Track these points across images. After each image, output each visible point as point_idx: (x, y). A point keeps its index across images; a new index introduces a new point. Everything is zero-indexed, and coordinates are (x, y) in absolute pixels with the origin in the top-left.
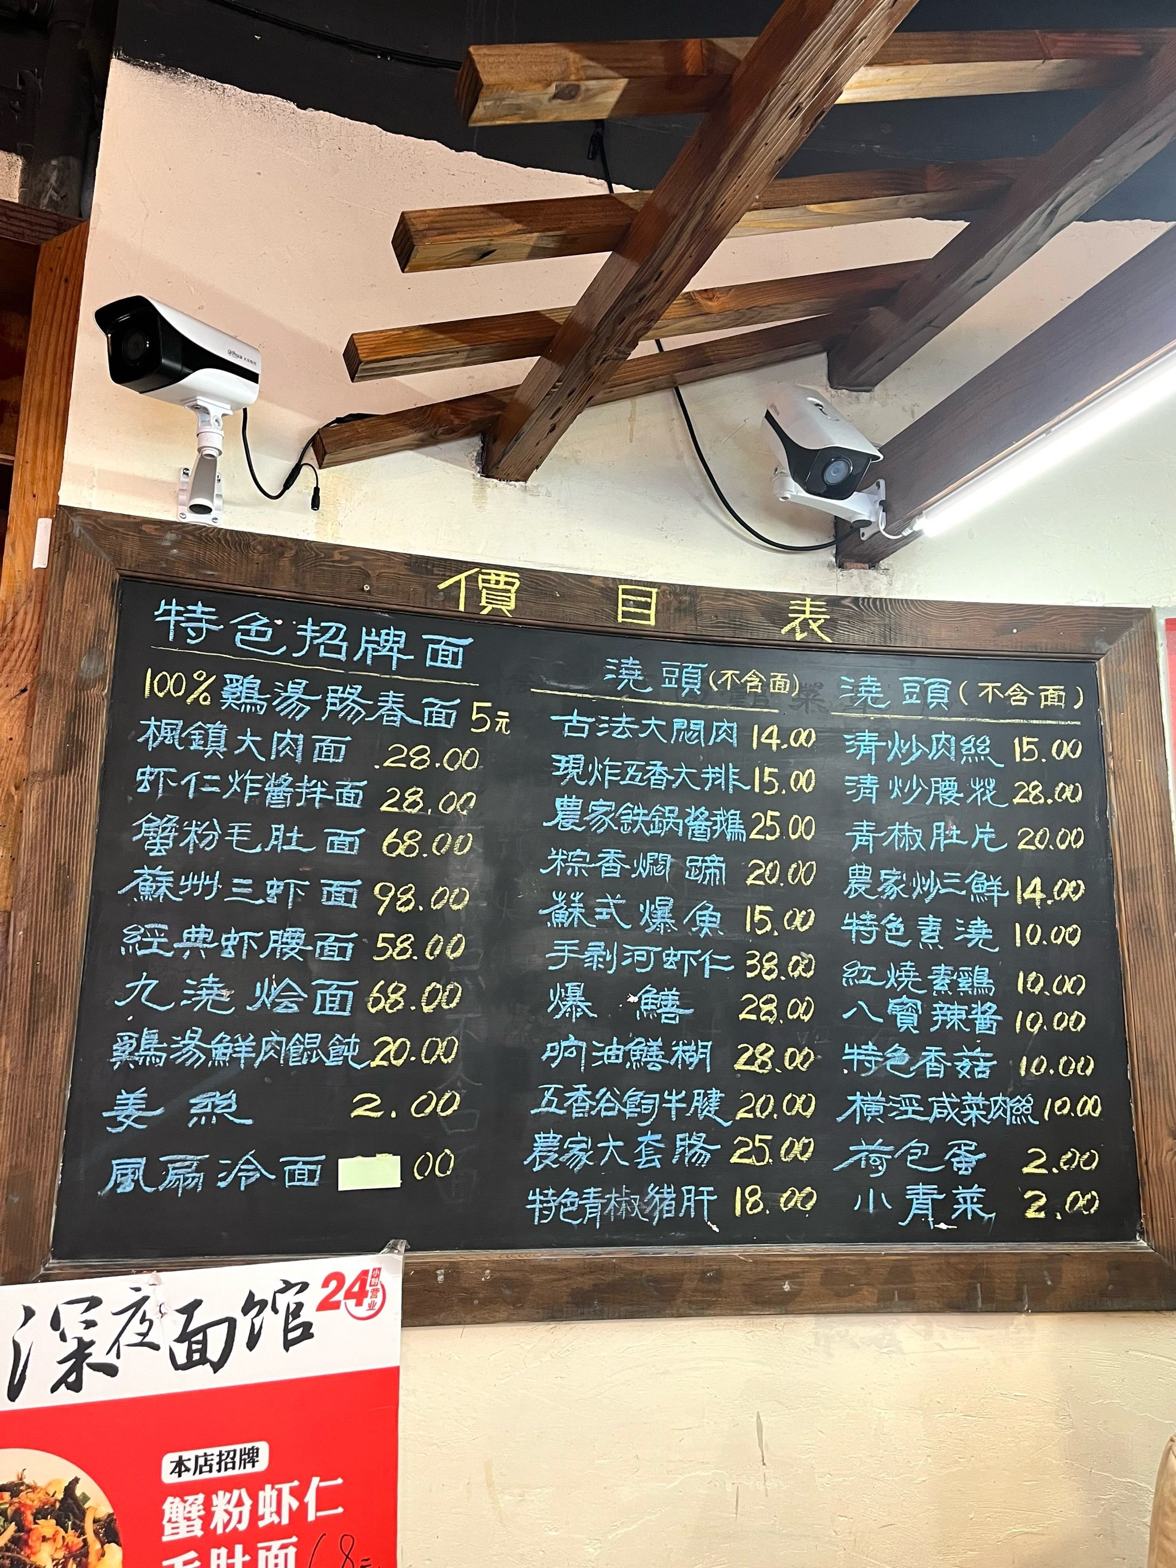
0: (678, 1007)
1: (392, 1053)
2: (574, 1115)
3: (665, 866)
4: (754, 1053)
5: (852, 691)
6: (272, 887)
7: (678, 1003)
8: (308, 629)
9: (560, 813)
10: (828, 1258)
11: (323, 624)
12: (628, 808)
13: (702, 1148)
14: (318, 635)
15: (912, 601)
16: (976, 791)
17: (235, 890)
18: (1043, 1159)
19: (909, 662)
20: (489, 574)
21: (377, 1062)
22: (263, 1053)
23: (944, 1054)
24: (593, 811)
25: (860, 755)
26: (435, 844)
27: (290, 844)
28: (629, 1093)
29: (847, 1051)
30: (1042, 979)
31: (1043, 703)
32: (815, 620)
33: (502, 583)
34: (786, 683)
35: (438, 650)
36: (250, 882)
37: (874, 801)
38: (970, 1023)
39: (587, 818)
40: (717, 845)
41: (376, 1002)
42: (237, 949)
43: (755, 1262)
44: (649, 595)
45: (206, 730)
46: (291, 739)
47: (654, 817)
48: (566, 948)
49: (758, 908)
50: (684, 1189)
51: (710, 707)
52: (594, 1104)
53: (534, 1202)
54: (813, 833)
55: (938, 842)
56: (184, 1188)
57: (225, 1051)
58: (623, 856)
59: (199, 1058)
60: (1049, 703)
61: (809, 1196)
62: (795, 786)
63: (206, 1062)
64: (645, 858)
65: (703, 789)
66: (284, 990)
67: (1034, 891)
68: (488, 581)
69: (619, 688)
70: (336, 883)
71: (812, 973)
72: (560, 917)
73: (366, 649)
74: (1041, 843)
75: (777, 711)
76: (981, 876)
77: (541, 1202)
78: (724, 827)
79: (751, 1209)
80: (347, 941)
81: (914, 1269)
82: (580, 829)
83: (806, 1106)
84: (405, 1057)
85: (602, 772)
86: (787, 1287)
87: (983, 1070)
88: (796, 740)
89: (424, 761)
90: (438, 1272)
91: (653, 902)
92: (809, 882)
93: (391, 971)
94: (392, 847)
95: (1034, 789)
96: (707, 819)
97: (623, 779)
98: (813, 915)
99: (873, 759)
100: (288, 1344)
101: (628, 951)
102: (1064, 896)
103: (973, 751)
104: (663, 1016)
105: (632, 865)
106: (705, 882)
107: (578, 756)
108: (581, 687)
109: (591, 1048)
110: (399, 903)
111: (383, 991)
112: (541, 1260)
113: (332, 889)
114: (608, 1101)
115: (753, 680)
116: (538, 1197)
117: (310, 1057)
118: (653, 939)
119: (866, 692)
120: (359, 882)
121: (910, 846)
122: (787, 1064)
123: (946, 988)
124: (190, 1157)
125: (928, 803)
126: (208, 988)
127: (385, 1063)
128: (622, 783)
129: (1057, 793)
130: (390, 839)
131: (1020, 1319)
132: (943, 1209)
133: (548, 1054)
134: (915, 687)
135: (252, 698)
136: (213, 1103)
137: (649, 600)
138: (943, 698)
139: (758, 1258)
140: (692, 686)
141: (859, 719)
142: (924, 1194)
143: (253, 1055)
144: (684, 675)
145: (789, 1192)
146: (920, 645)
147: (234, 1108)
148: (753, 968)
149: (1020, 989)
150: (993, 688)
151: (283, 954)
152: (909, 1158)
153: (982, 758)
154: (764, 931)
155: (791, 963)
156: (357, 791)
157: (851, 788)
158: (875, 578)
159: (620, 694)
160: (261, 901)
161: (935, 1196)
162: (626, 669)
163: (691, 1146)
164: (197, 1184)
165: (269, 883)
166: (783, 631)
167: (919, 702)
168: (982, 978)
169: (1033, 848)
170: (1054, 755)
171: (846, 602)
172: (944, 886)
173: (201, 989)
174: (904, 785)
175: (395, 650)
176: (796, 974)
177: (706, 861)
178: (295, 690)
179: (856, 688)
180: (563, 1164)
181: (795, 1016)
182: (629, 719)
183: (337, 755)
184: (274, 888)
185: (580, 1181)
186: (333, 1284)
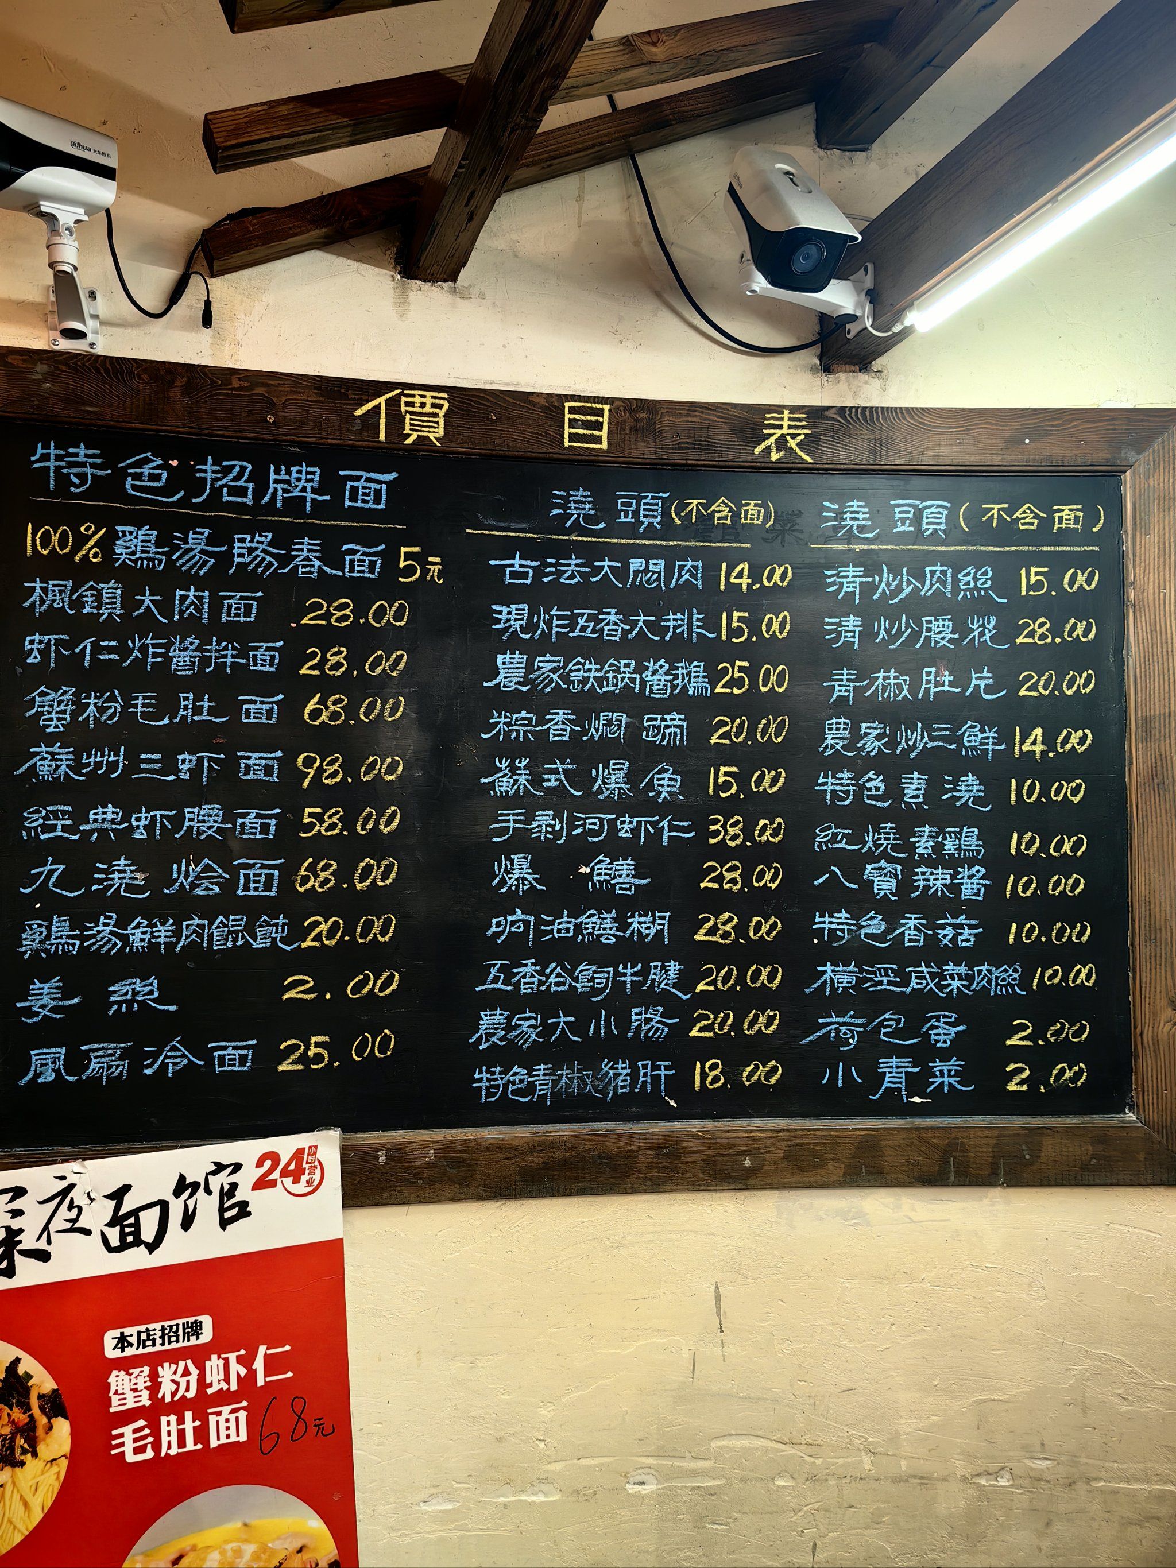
0: (634, 877)
1: (324, 933)
2: (523, 991)
3: (620, 726)
4: (716, 924)
5: (835, 519)
6: (184, 761)
7: (633, 872)
8: (209, 469)
9: (502, 671)
10: (792, 1134)
11: (225, 463)
12: (578, 663)
13: (659, 1022)
14: (219, 476)
15: (907, 409)
16: (973, 631)
17: (142, 766)
18: (1029, 1031)
19: (902, 483)
20: (413, 396)
21: (308, 943)
22: (184, 938)
23: (925, 922)
24: (539, 668)
25: (842, 593)
26: (362, 709)
27: (201, 714)
28: (581, 967)
29: (817, 919)
30: (1038, 840)
31: (1056, 526)
32: (794, 436)
33: (428, 406)
34: (759, 512)
35: (358, 487)
36: (159, 756)
37: (856, 646)
38: (955, 888)
39: (532, 676)
40: (678, 701)
41: (305, 880)
42: (150, 828)
43: (715, 1138)
44: (600, 413)
45: (100, 591)
46: (195, 596)
47: (608, 672)
48: (511, 818)
49: (723, 769)
50: (640, 1064)
51: (672, 543)
52: (544, 979)
53: (480, 1080)
54: (786, 685)
55: (928, 690)
56: (108, 1077)
57: (143, 936)
58: (573, 717)
59: (116, 944)
60: (1063, 526)
61: (774, 1070)
62: (768, 632)
63: (123, 948)
64: (598, 718)
65: (663, 638)
66: (203, 871)
67: (1034, 743)
68: (412, 404)
69: (567, 525)
70: (254, 755)
71: (780, 837)
72: (504, 785)
73: (276, 490)
74: (1045, 688)
75: (749, 545)
76: (975, 727)
77: (489, 1080)
78: (686, 681)
79: (711, 1084)
80: (270, 817)
81: (883, 1144)
82: (524, 689)
83: (771, 977)
84: (338, 937)
85: (549, 623)
86: (747, 1163)
87: (967, 937)
88: (770, 578)
89: (345, 617)
90: (380, 1153)
91: (606, 766)
92: (780, 740)
93: (320, 847)
94: (316, 714)
95: (1041, 626)
96: (667, 673)
97: (573, 631)
98: (783, 774)
99: (857, 598)
100: (224, 1223)
101: (580, 819)
102: (1068, 747)
103: (972, 585)
104: (618, 887)
105: (583, 726)
106: (665, 743)
107: (521, 606)
108: (524, 526)
109: (539, 922)
110: (325, 775)
111: (311, 868)
112: (488, 1139)
113: (250, 762)
114: (559, 975)
115: (721, 510)
116: (485, 1075)
117: (235, 940)
118: (608, 806)
119: (852, 519)
120: (279, 754)
121: (896, 696)
122: (751, 934)
123: (930, 851)
124: (112, 1045)
125: (918, 645)
126: (120, 872)
127: (317, 944)
128: (571, 635)
129: (1067, 630)
130: (311, 706)
131: (995, 1193)
132: (915, 1083)
133: (493, 929)
134: (909, 512)
135: (148, 552)
136: (133, 990)
137: (600, 419)
138: (939, 524)
139: (717, 1134)
140: (652, 520)
141: (842, 552)
142: (897, 1067)
143: (174, 940)
144: (642, 507)
145: (752, 1066)
146: (915, 462)
147: (156, 994)
148: (717, 833)
149: (1013, 851)
150: (999, 509)
151: (199, 833)
152: (883, 1030)
153: (983, 592)
154: (729, 793)
155: (759, 827)
156: (272, 653)
157: (830, 632)
158: (866, 383)
159: (568, 532)
160: (172, 778)
161: (909, 1070)
162: (575, 502)
163: (648, 1020)
164: (122, 1072)
165: (180, 757)
166: (757, 451)
167: (912, 529)
168: (971, 839)
169: (1034, 694)
170: (1066, 586)
171: (830, 413)
172: (932, 739)
173: (113, 872)
174: (892, 627)
175: (309, 489)
176: (763, 839)
177: (666, 720)
178: (197, 540)
179: (840, 515)
180: (511, 1041)
181: (762, 884)
182: (579, 561)
183: (247, 614)
184: (186, 762)
185: (529, 1058)
186: (268, 1164)
